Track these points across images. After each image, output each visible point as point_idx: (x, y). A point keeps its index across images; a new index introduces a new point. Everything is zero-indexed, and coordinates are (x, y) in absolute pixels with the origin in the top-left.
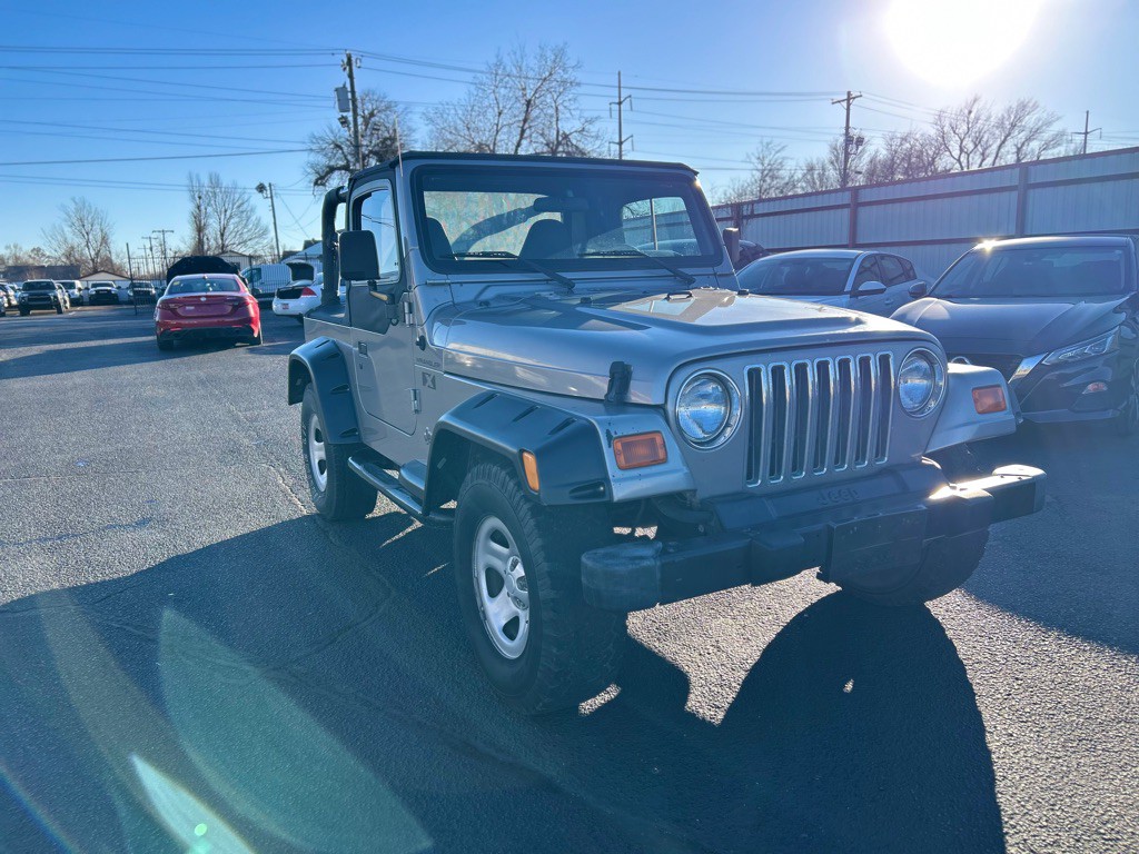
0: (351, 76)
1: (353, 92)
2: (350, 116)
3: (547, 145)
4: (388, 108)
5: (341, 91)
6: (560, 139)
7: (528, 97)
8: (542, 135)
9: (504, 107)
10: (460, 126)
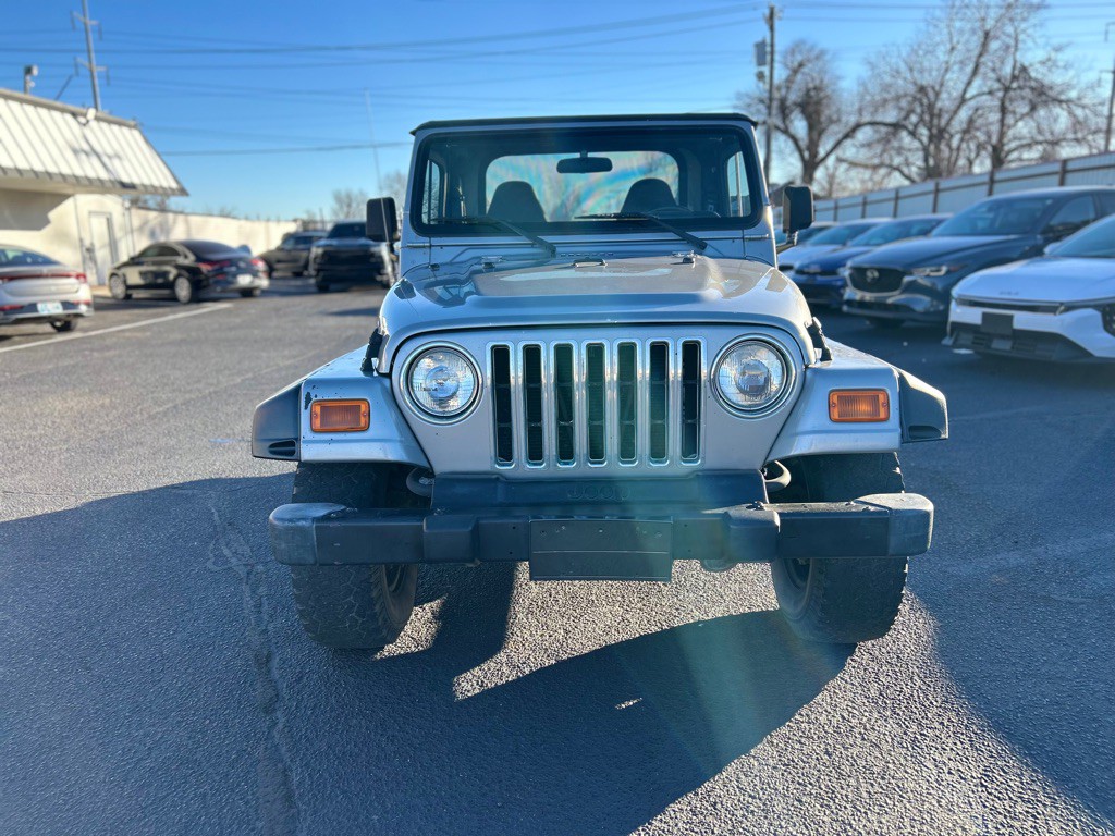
0: (772, 28)
1: (772, 45)
2: (766, 70)
3: (999, 80)
4: (818, 58)
5: (760, 47)
6: (1016, 72)
7: (988, 27)
8: (994, 70)
9: (958, 42)
10: (903, 67)
